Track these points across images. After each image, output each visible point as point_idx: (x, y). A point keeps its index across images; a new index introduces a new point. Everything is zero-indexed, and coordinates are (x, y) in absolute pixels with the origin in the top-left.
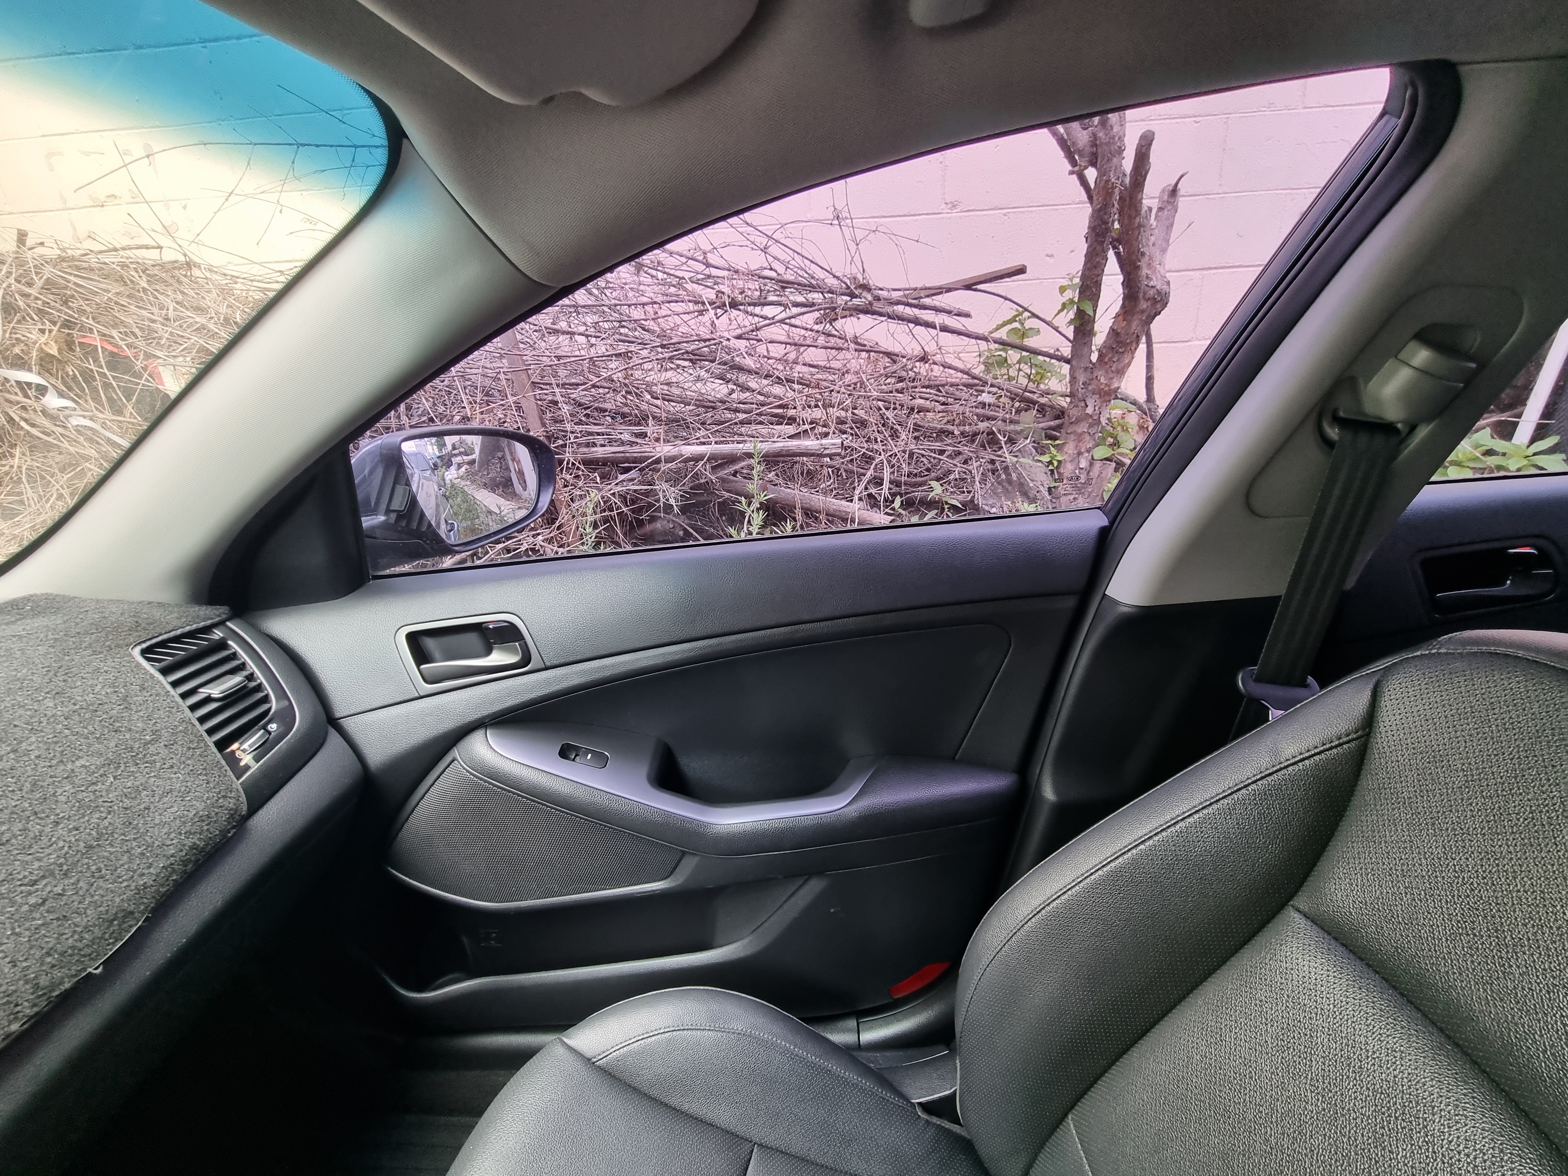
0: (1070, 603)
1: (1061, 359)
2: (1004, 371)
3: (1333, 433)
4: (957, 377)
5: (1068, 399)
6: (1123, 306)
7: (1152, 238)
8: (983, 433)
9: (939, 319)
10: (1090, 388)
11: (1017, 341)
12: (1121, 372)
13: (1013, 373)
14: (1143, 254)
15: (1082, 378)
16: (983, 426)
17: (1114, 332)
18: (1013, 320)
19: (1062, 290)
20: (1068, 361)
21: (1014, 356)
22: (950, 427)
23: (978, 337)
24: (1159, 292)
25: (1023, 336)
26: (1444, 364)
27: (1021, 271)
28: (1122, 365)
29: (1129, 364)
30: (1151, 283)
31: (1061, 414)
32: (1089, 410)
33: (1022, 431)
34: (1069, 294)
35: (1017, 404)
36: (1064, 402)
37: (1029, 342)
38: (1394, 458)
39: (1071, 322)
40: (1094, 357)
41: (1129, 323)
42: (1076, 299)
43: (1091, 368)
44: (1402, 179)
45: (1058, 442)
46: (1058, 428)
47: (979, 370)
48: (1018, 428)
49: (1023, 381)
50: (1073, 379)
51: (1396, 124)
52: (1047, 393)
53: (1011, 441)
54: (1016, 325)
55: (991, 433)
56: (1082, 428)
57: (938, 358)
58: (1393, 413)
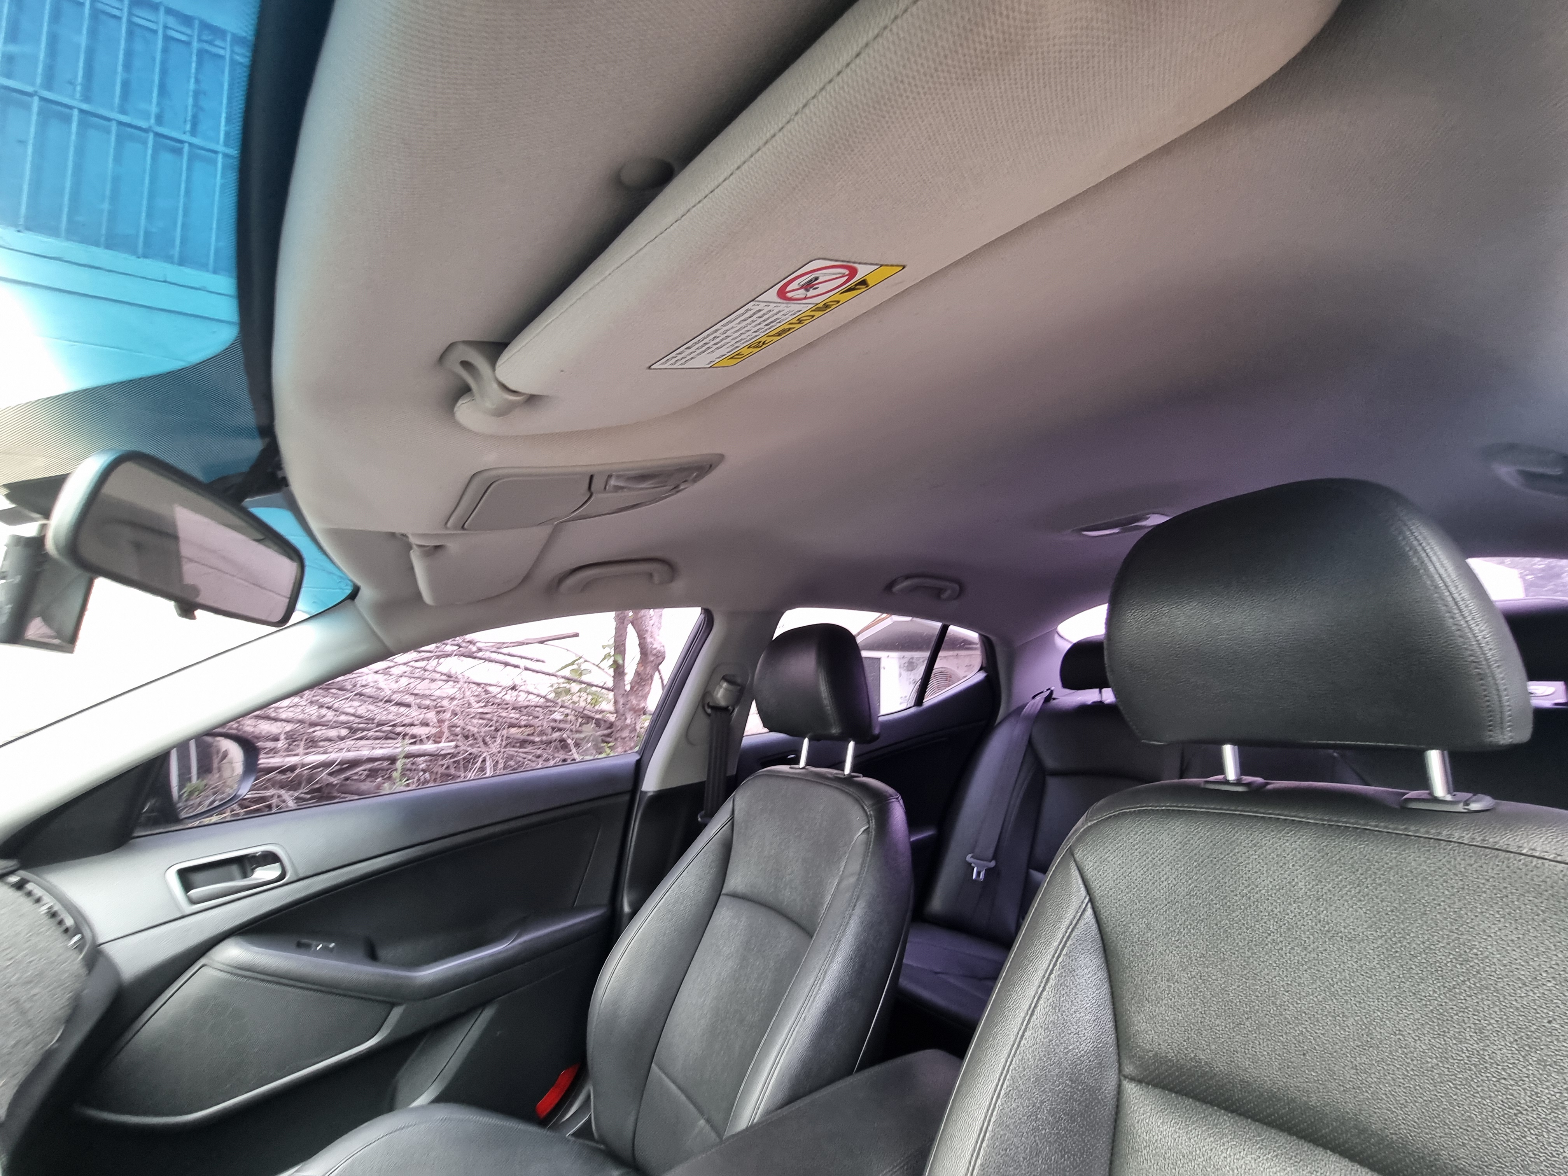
0: (627, 798)
1: (608, 689)
2: (569, 697)
3: (709, 711)
4: (534, 700)
5: (615, 715)
6: (641, 658)
7: (652, 622)
8: (555, 741)
9: (523, 663)
10: (627, 706)
11: (576, 677)
12: (645, 697)
13: (575, 698)
14: (647, 631)
15: (621, 701)
16: (556, 735)
17: (637, 673)
18: (572, 663)
19: (604, 647)
20: (612, 691)
21: (575, 687)
22: (531, 738)
23: (549, 675)
24: (659, 652)
25: (581, 674)
26: (731, 687)
27: (576, 635)
28: (644, 693)
29: (649, 692)
30: (654, 647)
31: (611, 725)
32: (628, 721)
33: (585, 738)
34: (607, 650)
35: (580, 720)
36: (612, 718)
37: (584, 678)
38: (730, 720)
39: (611, 666)
40: (628, 688)
41: (645, 668)
42: (612, 653)
43: (627, 694)
44: (706, 634)
45: (610, 745)
46: (609, 735)
47: (551, 696)
48: (582, 736)
49: (583, 704)
50: (616, 702)
51: (703, 616)
52: (602, 712)
53: (577, 745)
54: (575, 667)
55: (562, 740)
56: (625, 734)
57: (522, 688)
58: (723, 703)
